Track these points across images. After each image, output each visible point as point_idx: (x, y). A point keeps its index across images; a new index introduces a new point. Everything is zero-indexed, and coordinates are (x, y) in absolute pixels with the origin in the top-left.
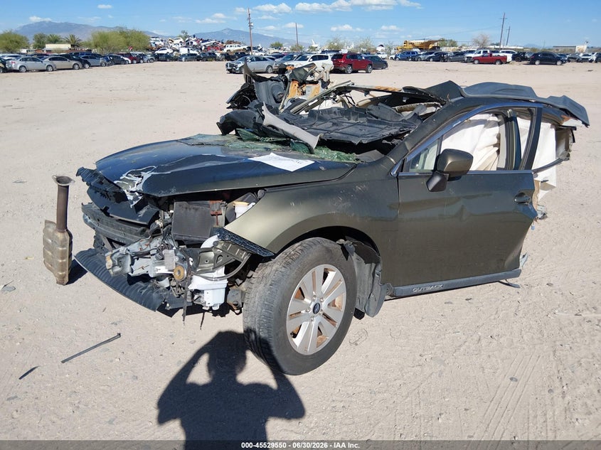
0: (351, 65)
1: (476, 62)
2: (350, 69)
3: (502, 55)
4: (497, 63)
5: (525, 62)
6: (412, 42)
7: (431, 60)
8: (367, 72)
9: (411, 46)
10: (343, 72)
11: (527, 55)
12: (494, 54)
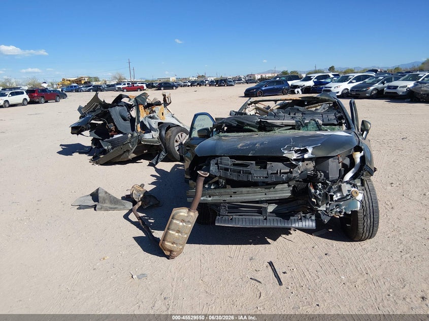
0: (43, 97)
1: (125, 90)
2: (43, 100)
3: (140, 85)
4: (139, 90)
5: (155, 89)
6: (69, 79)
7: (91, 91)
8: (56, 101)
9: (69, 82)
10: (38, 103)
11: (154, 84)
12: (135, 85)
